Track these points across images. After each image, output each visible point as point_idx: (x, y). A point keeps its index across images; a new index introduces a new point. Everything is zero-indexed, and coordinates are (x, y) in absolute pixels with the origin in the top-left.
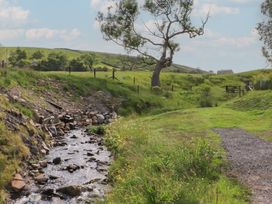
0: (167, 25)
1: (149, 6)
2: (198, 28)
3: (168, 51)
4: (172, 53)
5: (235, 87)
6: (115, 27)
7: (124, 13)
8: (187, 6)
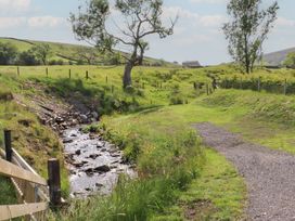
0: (137, 24)
1: (120, 6)
2: (167, 28)
3: (139, 50)
4: (142, 52)
5: (202, 84)
6: (87, 27)
7: (94, 12)
8: (157, 6)
